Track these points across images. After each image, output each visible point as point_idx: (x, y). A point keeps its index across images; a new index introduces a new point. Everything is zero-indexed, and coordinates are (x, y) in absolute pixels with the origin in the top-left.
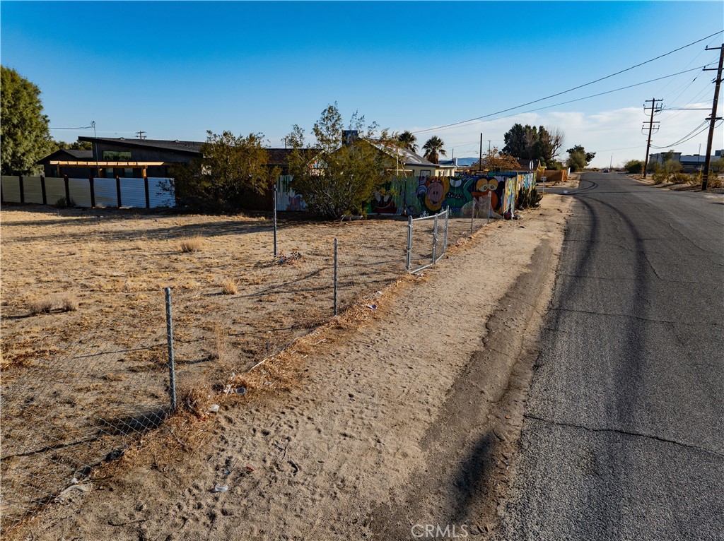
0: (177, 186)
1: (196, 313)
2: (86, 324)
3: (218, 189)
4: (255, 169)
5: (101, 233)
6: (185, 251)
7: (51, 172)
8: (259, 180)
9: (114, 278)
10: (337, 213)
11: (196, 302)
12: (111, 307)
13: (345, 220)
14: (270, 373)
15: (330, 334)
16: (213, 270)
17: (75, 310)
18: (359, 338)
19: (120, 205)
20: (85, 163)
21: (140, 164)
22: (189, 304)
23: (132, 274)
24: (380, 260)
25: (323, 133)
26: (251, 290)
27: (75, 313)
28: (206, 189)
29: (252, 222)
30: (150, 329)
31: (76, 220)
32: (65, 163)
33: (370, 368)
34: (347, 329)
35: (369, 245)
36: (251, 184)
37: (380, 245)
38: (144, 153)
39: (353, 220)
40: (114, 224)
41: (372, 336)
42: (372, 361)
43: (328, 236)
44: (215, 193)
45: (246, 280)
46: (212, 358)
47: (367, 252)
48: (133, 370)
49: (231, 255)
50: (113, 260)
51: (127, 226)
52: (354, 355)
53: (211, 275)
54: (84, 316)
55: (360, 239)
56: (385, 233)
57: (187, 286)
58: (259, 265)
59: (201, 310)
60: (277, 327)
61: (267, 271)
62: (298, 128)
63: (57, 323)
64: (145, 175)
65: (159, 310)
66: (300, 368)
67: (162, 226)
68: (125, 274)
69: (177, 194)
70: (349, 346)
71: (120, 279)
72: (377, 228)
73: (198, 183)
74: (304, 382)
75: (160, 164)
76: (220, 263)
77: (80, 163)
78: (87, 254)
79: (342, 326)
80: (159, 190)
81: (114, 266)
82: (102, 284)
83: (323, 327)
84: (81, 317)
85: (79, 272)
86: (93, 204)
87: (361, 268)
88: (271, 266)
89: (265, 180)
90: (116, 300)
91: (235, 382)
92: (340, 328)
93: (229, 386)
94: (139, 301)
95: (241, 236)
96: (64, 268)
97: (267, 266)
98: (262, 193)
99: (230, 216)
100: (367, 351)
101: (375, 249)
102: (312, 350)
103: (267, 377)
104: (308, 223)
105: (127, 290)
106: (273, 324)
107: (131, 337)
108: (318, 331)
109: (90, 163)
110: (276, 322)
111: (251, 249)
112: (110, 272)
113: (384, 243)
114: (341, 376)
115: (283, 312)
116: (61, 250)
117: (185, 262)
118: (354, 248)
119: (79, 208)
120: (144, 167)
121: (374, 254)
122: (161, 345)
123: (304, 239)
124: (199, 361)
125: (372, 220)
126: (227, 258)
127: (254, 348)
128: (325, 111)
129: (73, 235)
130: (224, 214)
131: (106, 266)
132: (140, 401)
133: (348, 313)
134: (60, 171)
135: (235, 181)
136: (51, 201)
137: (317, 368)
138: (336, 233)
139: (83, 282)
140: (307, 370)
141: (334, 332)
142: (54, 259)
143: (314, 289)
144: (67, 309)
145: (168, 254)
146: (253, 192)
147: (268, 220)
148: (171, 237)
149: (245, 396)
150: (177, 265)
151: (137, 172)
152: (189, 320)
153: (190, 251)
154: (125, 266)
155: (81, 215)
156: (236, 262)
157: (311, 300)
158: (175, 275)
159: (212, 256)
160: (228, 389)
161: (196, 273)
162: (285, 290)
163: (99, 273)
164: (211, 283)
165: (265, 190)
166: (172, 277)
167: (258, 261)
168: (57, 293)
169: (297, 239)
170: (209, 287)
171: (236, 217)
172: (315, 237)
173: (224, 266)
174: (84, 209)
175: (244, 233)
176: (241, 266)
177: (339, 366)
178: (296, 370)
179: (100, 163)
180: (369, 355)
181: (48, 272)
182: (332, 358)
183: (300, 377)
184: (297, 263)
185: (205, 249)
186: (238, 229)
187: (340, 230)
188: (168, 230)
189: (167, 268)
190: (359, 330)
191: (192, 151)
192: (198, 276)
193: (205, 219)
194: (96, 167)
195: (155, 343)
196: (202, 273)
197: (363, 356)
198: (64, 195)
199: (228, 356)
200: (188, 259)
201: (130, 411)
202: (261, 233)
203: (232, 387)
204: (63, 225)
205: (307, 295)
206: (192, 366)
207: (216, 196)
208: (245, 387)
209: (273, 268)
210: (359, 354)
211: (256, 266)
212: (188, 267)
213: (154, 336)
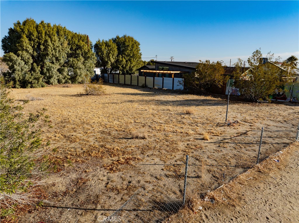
0: (185, 82)
1: (192, 149)
2: (150, 147)
3: (201, 84)
4: (218, 76)
5: (156, 100)
6: (187, 114)
7: (141, 74)
8: (219, 81)
9: (160, 124)
10: (255, 99)
11: (192, 142)
12: (159, 139)
13: (259, 103)
14: (225, 193)
15: (255, 174)
16: (199, 125)
17: (146, 139)
18: (270, 180)
19: (163, 88)
20: (152, 71)
21: (172, 72)
22: (189, 142)
23: (167, 122)
24: (279, 129)
25: (252, 62)
26: (215, 139)
27: (146, 140)
28: (197, 85)
29: (214, 100)
30: (174, 154)
31: (148, 94)
32: (146, 71)
33: (277, 201)
34: (264, 173)
35: (272, 119)
36: (216, 83)
37: (278, 119)
38: (173, 68)
39: (263, 103)
40: (161, 97)
41: (278, 180)
42: (278, 196)
43: (250, 111)
44: (200, 86)
45: (213, 133)
46: (198, 177)
47: (271, 123)
48: (167, 176)
49: (206, 118)
50: (160, 115)
51: (165, 98)
52: (268, 191)
53: (198, 127)
54: (149, 142)
55: (267, 114)
56: (280, 112)
57: (188, 132)
58: (218, 125)
59: (194, 147)
60: (228, 165)
61: (222, 128)
62: (240, 60)
63: (140, 144)
64: (173, 77)
65: (177, 144)
66: (240, 193)
67: (178, 99)
68: (164, 122)
69: (185, 85)
70: (265, 184)
71: (162, 125)
72: (276, 108)
73: (193, 82)
74: (242, 203)
75: (179, 72)
76: (201, 122)
77: (151, 71)
78: (151, 111)
79: (261, 170)
80: (178, 84)
81: (160, 118)
82: (156, 126)
83: (251, 169)
84: (148, 143)
85: (148, 120)
86: (154, 87)
87: (269, 133)
88: (224, 126)
89: (222, 81)
90: (161, 136)
91: (210, 196)
92: (260, 172)
93: (207, 197)
94: (170, 138)
95: (210, 107)
96: (143, 117)
97: (222, 126)
98: (220, 87)
99: (205, 96)
100: (275, 189)
101: (276, 121)
102: (246, 183)
103: (224, 195)
104: (240, 103)
105: (165, 131)
106: (226, 162)
107: (166, 157)
108: (249, 172)
109: (154, 71)
110: (228, 161)
111: (215, 115)
112: (159, 121)
113: (280, 119)
114: (261, 203)
115: (230, 155)
116: (142, 108)
117: (187, 119)
118: (264, 120)
119: (149, 88)
120: (173, 73)
121: (275, 124)
122: (178, 165)
123: (239, 111)
124: (193, 177)
125: (273, 104)
126: (204, 119)
127: (217, 175)
128: (254, 52)
129: (146, 101)
130: (203, 95)
131: (157, 117)
132: (169, 194)
133: (264, 163)
134: (144, 73)
135: (209, 81)
136: (140, 85)
137: (249, 195)
138: (254, 110)
139: (149, 124)
140: (243, 195)
141: (257, 173)
142: (140, 111)
143: (245, 143)
144: (144, 138)
145: (180, 114)
146: (216, 86)
147: (222, 100)
148: (181, 105)
149: (214, 204)
150: (184, 121)
151: (170, 75)
152: (189, 152)
153: (189, 113)
154: (164, 118)
155: (149, 91)
156: (208, 122)
157: (243, 150)
158: (183, 126)
159: (198, 118)
160: (206, 198)
161: (192, 126)
162: (231, 142)
163: (155, 120)
164: (198, 132)
165: (221, 86)
166: (182, 126)
167: (218, 122)
168: (141, 129)
169: (235, 111)
170: (197, 134)
171: (208, 97)
172: (244, 111)
173: (203, 123)
174: (150, 88)
175: (211, 105)
176: (210, 124)
177: (260, 196)
178: (238, 194)
179: (158, 71)
180: (276, 192)
181: (138, 118)
182: (256, 190)
183: (240, 198)
184: (236, 126)
185: (195, 113)
186: (209, 103)
187: (257, 108)
188: (180, 101)
189: (180, 121)
190: (270, 174)
191: (191, 67)
192: (192, 127)
193: (195, 97)
194: (156, 73)
195: (176, 163)
196: (194, 126)
197: (273, 192)
198: (144, 83)
199: (206, 178)
200: (188, 118)
201: (165, 199)
202: (219, 106)
203: (208, 198)
204: (143, 96)
205: (242, 146)
206: (190, 179)
207: (200, 87)
208: (214, 200)
209: (225, 127)
210: (271, 190)
211: (217, 125)
212: (189, 122)
213: (175, 159)
